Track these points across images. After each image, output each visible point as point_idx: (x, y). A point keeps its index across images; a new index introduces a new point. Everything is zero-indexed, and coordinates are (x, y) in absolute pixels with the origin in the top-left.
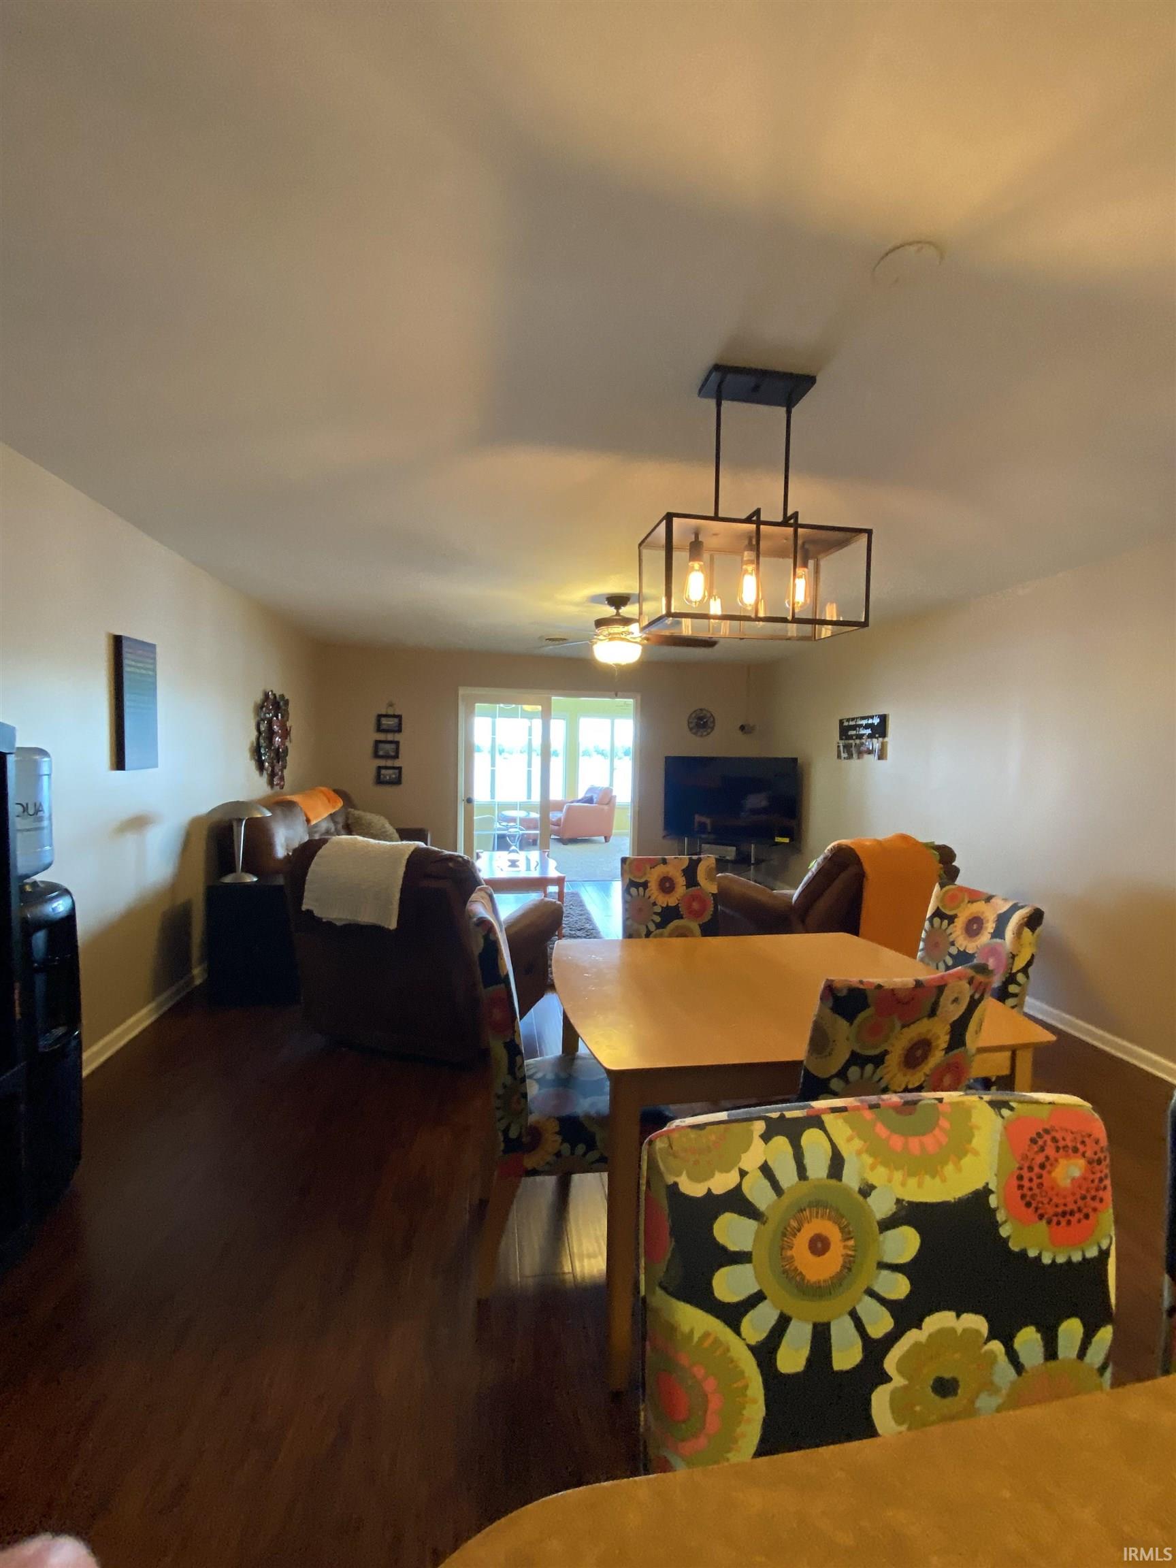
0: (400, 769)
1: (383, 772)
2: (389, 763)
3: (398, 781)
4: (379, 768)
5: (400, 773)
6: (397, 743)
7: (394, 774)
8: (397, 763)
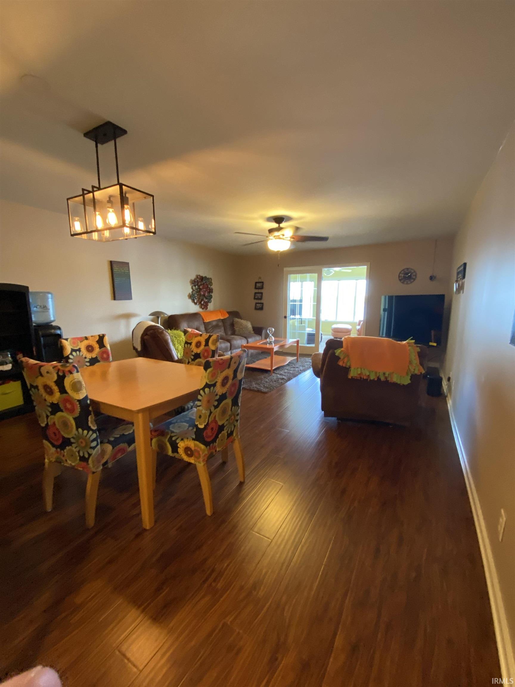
0: (263, 303)
1: (257, 305)
2: (259, 301)
3: (261, 309)
4: (256, 303)
5: (263, 306)
6: (262, 293)
7: (261, 305)
8: (262, 301)
